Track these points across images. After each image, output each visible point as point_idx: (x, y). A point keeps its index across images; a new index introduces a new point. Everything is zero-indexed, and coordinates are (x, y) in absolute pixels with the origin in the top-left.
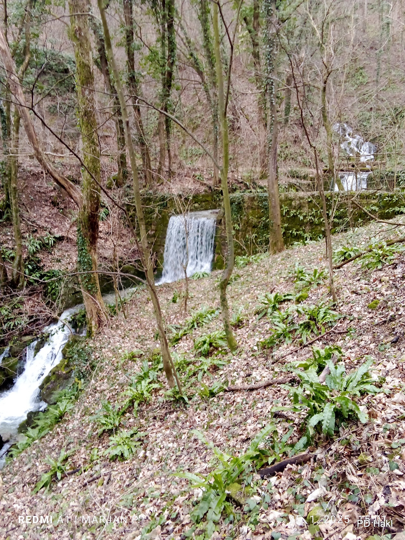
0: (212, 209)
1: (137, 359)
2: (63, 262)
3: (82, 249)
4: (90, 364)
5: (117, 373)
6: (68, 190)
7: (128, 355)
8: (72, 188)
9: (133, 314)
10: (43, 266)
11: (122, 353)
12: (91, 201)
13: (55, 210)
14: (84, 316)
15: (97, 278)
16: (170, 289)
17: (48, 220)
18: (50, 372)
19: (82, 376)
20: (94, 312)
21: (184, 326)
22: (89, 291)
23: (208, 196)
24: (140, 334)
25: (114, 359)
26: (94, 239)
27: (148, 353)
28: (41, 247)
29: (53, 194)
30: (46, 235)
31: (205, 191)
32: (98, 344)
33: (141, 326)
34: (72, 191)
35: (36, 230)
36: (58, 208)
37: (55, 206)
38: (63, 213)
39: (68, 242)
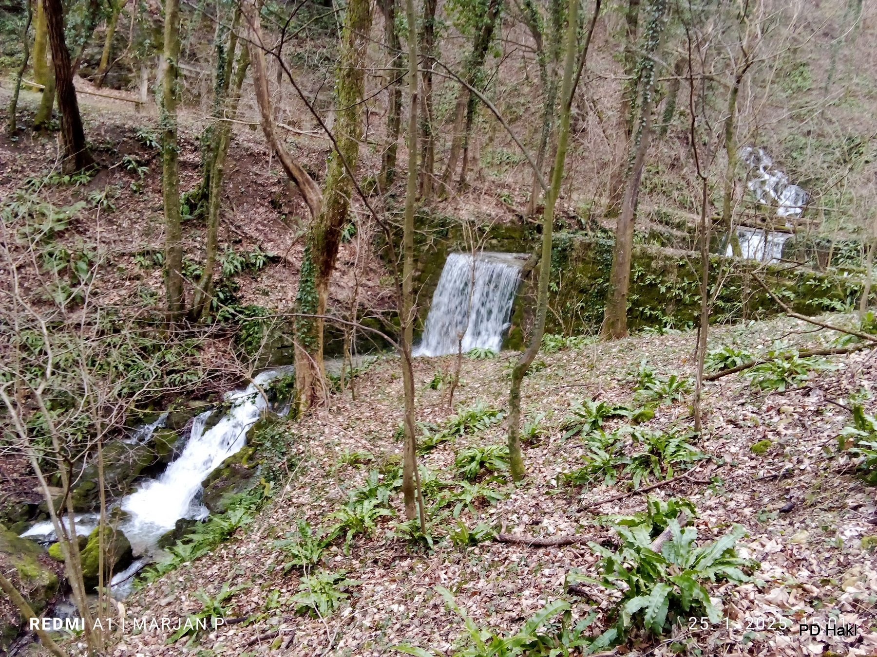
0: (518, 252)
1: (362, 466)
2: (272, 297)
3: (307, 281)
4: (288, 460)
5: (327, 481)
6: (302, 186)
7: (348, 457)
8: (309, 184)
9: (366, 396)
10: (240, 298)
11: (340, 453)
12: (334, 209)
13: (275, 215)
14: (290, 385)
15: (321, 329)
16: (429, 366)
17: (261, 228)
18: (223, 463)
19: (272, 476)
20: (308, 380)
21: (444, 428)
22: (305, 347)
23: (515, 230)
24: (372, 428)
25: (326, 459)
26: (327, 268)
27: (380, 460)
28: (242, 267)
29: (275, 189)
30: (254, 251)
31: (512, 222)
32: (305, 432)
33: (376, 416)
34: (307, 189)
35: (240, 241)
36: (279, 212)
37: (275, 208)
38: (284, 221)
39: (285, 266)
